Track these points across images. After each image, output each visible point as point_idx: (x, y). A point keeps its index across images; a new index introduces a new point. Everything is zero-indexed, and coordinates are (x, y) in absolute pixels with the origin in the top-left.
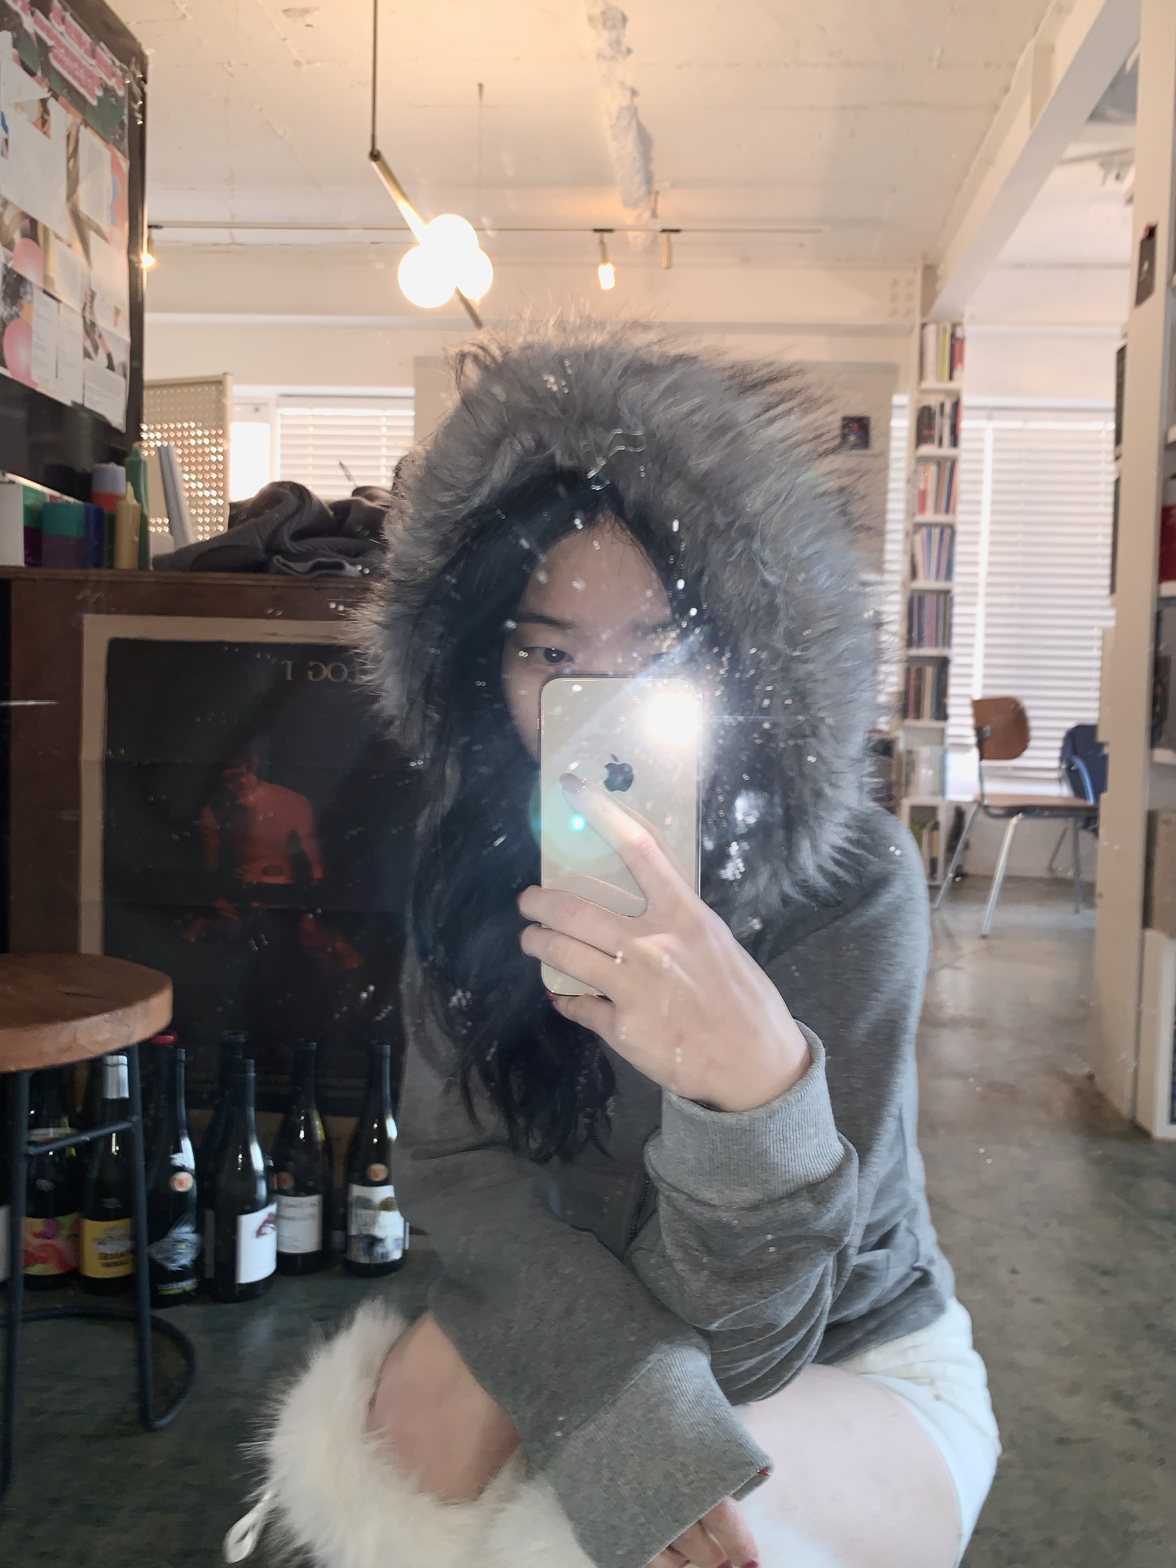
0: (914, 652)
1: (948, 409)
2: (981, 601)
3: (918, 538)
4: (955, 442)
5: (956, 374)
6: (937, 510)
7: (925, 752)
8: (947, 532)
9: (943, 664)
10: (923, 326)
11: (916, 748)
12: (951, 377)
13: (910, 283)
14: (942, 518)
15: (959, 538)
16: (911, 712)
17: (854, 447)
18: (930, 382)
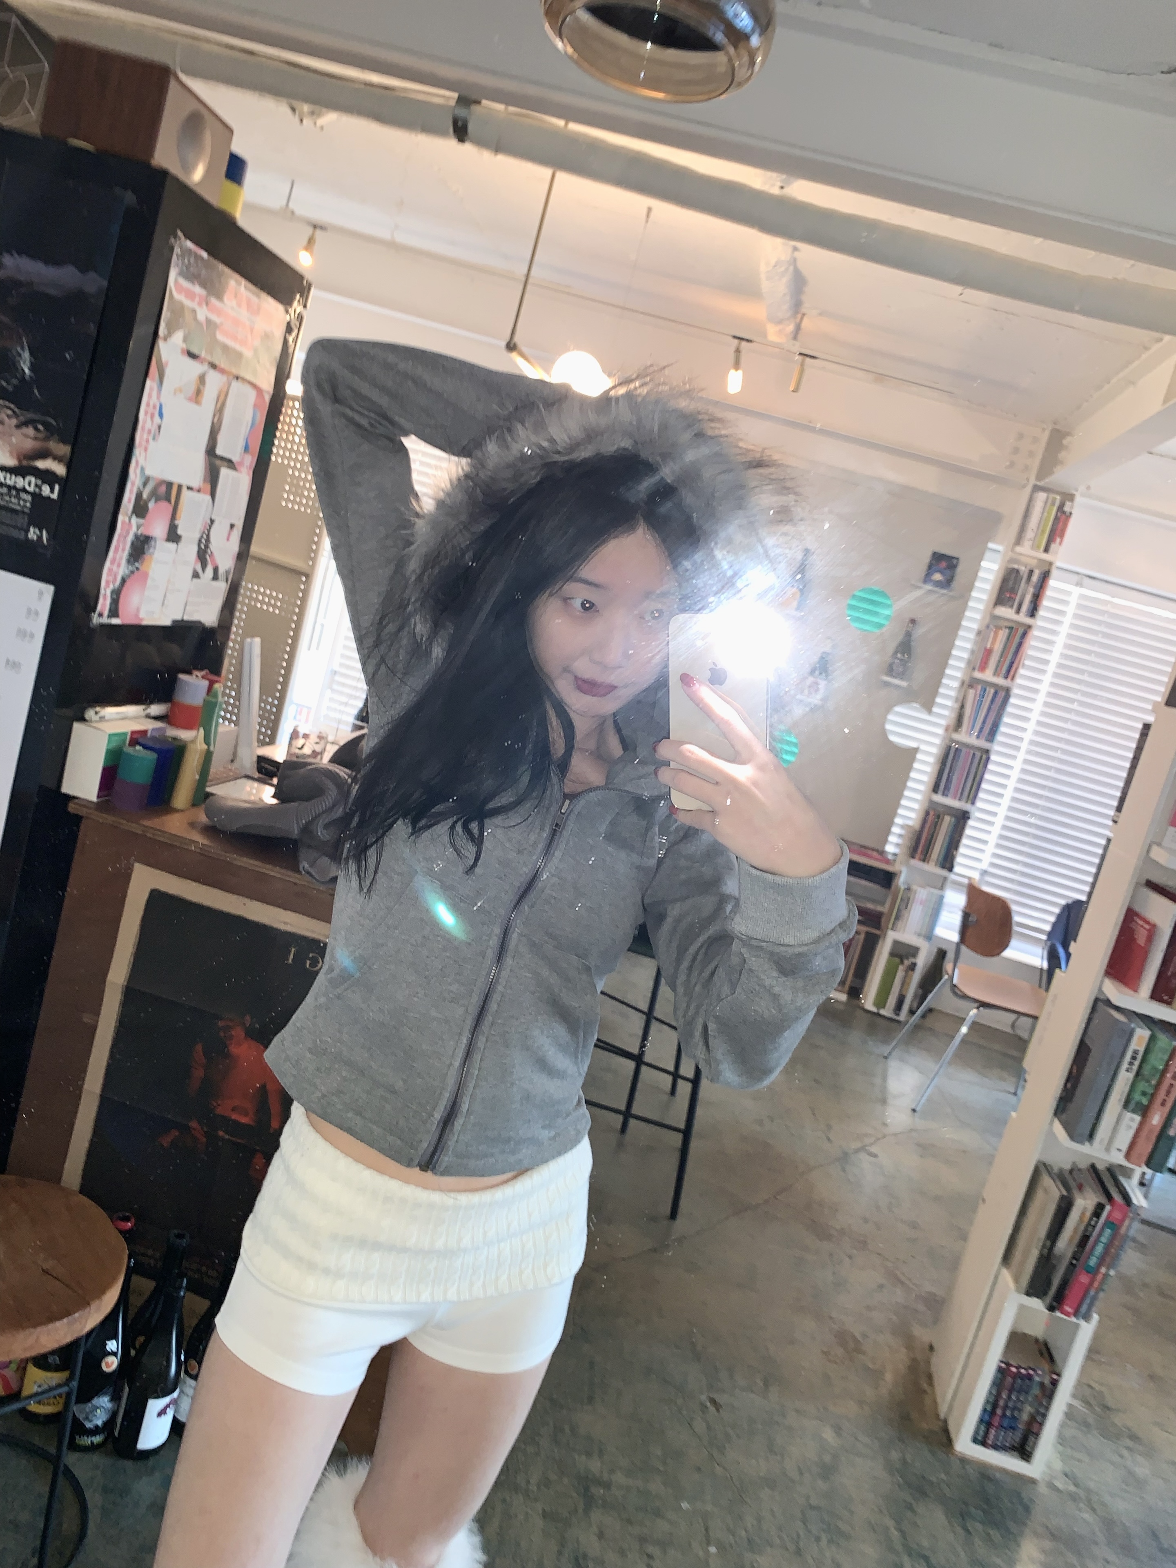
0: (938, 798)
1: (1035, 578)
2: (1021, 755)
3: (971, 692)
4: (1033, 613)
5: (1053, 546)
6: (996, 673)
7: (922, 894)
8: (1002, 694)
9: (962, 818)
10: (1036, 489)
11: (914, 887)
12: (1046, 550)
13: (1035, 440)
14: (1000, 681)
15: (1012, 700)
16: (918, 855)
17: (938, 584)
18: (1025, 549)
